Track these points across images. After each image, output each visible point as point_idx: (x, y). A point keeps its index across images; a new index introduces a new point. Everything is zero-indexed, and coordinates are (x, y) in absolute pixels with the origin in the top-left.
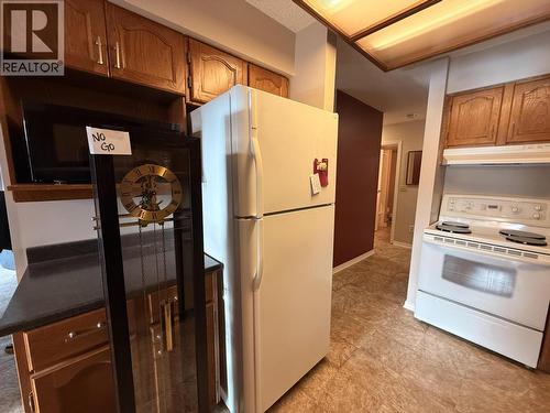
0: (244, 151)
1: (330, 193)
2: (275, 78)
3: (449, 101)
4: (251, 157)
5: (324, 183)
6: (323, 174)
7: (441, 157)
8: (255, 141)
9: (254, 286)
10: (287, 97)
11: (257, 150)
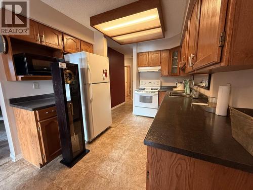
0: (86, 67)
1: (108, 79)
2: (88, 44)
3: (138, 54)
4: (88, 69)
5: (106, 76)
6: (106, 74)
7: (138, 70)
8: (88, 65)
9: (91, 101)
10: (93, 53)
11: (89, 67)
